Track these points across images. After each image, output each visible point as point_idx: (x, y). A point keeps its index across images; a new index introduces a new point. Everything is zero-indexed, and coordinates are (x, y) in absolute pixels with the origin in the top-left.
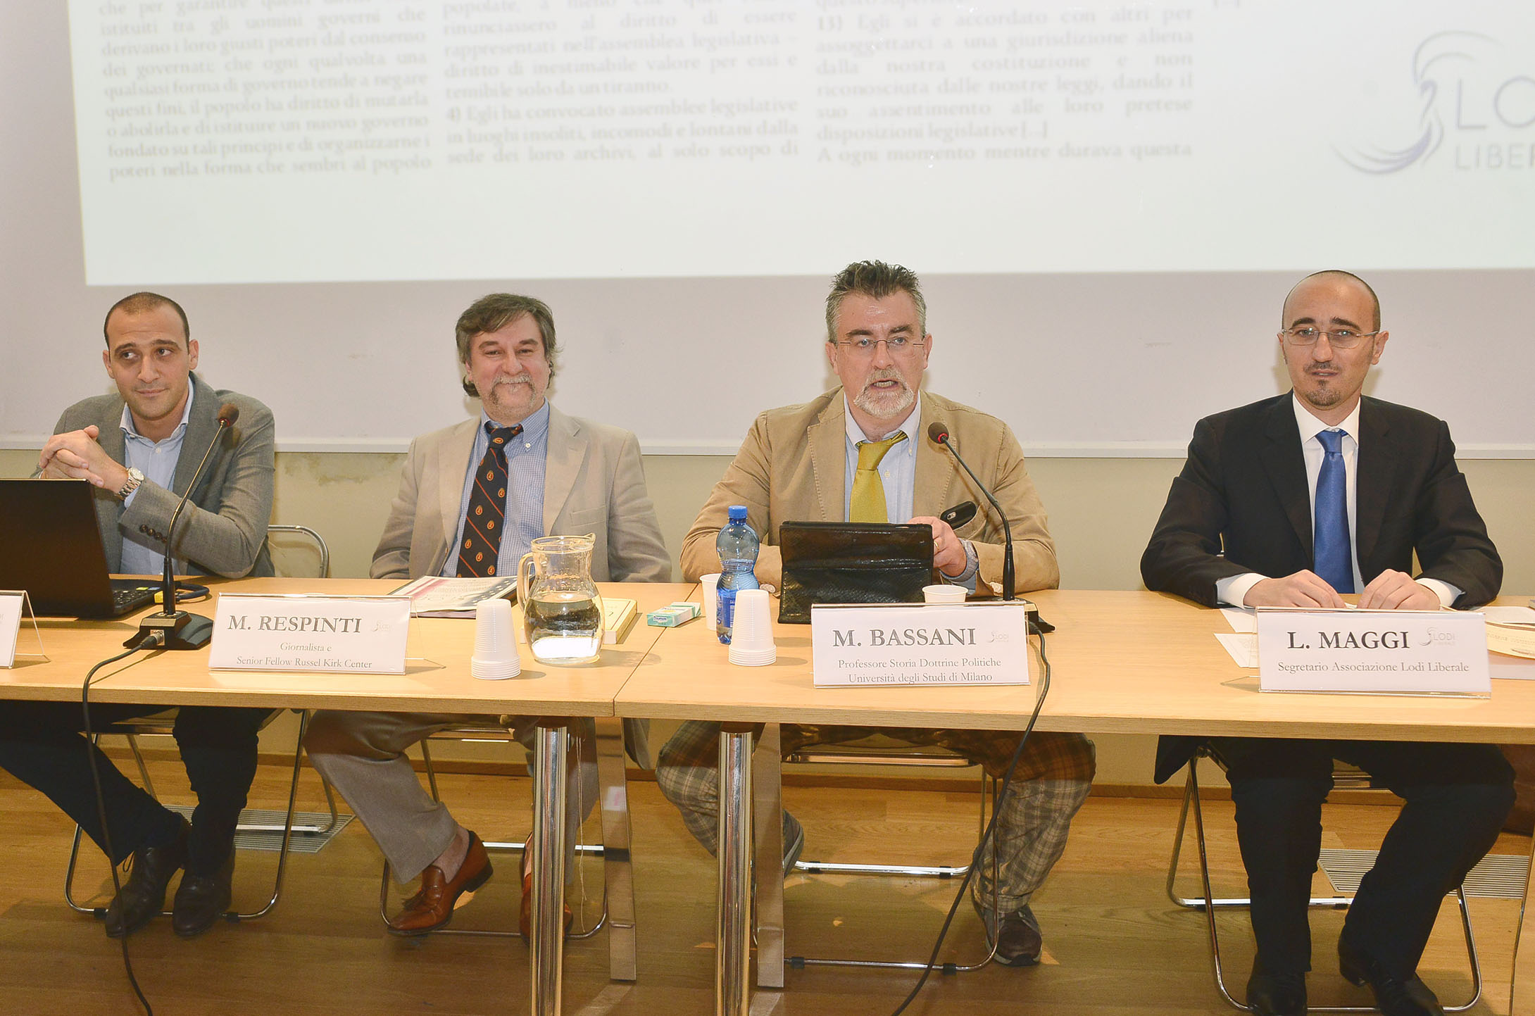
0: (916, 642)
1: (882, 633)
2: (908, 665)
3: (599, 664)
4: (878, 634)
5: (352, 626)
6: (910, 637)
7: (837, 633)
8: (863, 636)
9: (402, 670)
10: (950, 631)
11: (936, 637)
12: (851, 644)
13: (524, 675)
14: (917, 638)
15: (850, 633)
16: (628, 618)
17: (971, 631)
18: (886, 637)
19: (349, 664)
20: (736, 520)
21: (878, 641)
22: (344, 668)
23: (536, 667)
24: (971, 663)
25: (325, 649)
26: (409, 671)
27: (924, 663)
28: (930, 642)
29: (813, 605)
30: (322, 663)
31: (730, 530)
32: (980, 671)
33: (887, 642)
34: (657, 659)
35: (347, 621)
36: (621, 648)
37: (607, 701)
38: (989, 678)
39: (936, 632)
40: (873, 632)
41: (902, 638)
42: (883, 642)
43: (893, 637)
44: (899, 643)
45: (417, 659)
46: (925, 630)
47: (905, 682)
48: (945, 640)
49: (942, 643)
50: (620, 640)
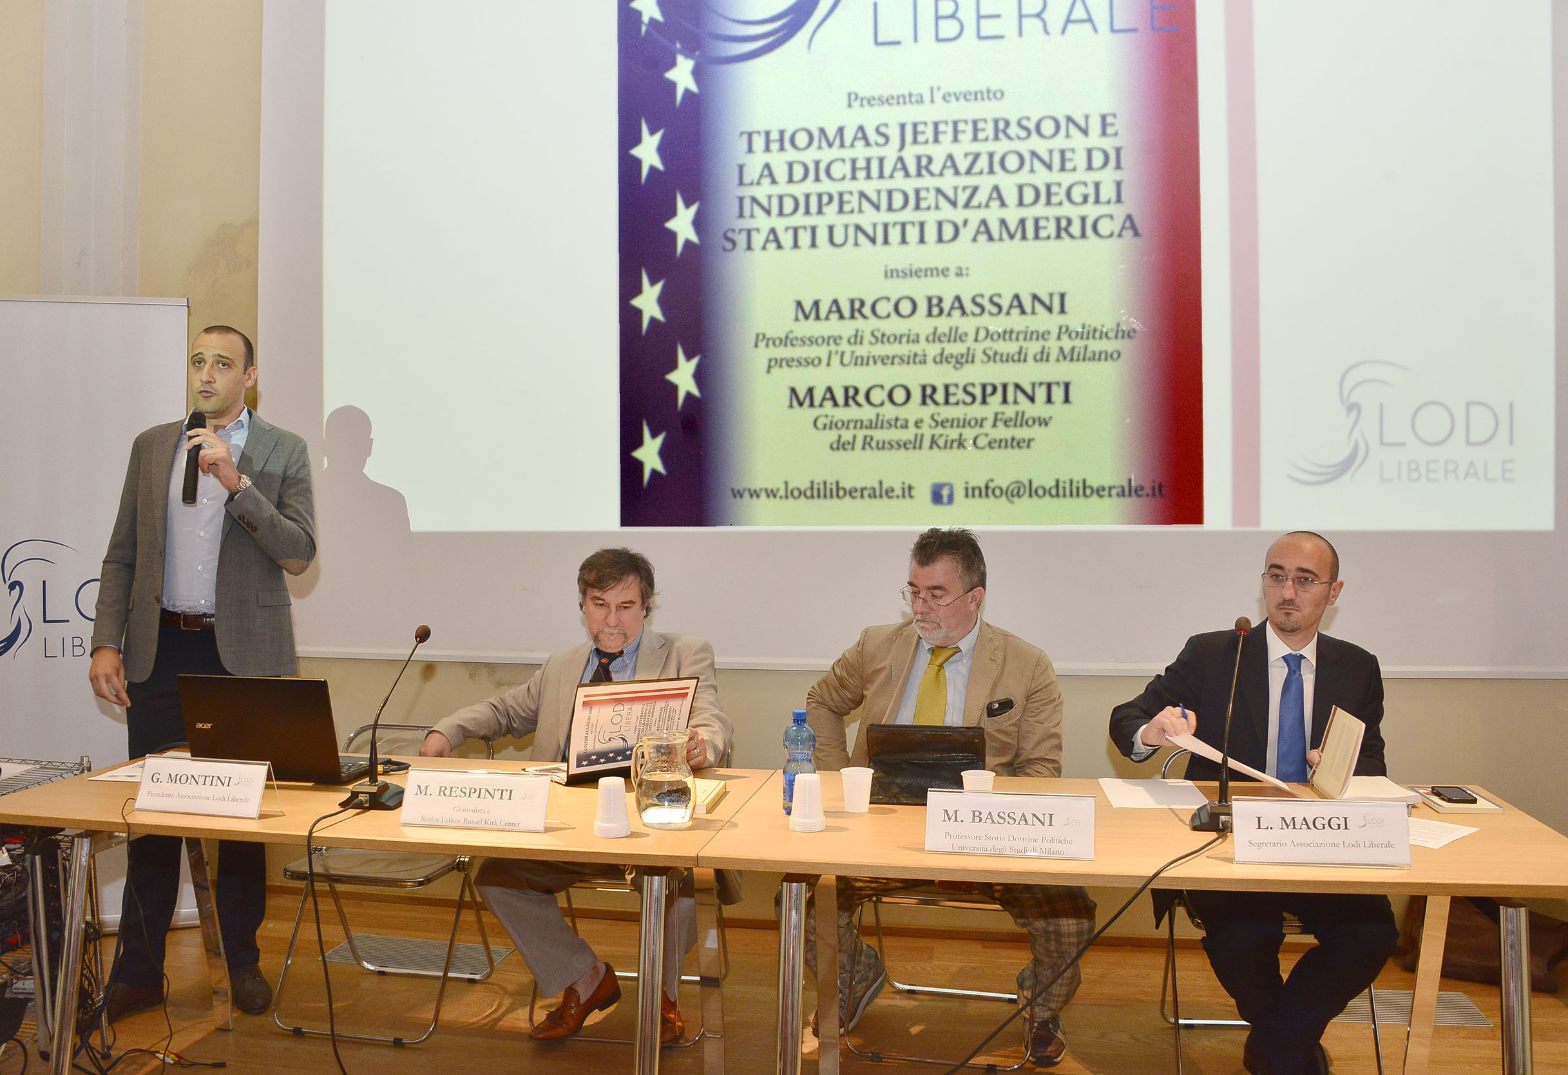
0: (1006, 822)
1: (980, 813)
2: (999, 839)
3: (690, 829)
4: (977, 814)
5: (506, 795)
6: (1002, 818)
7: (946, 811)
8: (965, 815)
9: (542, 829)
10: (1034, 815)
11: (1023, 818)
12: (956, 820)
13: (633, 835)
14: (1007, 819)
15: (956, 812)
16: (717, 795)
17: (1051, 815)
18: (984, 817)
19: (503, 823)
20: (798, 721)
21: (977, 819)
22: (499, 827)
23: (643, 830)
24: (1049, 841)
25: (486, 812)
26: (548, 830)
27: (1011, 838)
28: (1017, 822)
29: (929, 789)
30: (483, 822)
31: (794, 728)
32: (1055, 847)
33: (983, 821)
35: (502, 790)
36: (709, 817)
37: (692, 855)
38: (1062, 853)
39: (1023, 814)
40: (974, 812)
41: (996, 818)
42: (981, 820)
43: (989, 817)
44: (993, 822)
45: (554, 822)
46: (1014, 813)
47: (996, 853)
48: (1030, 822)
49: (1027, 824)
50: (709, 812)
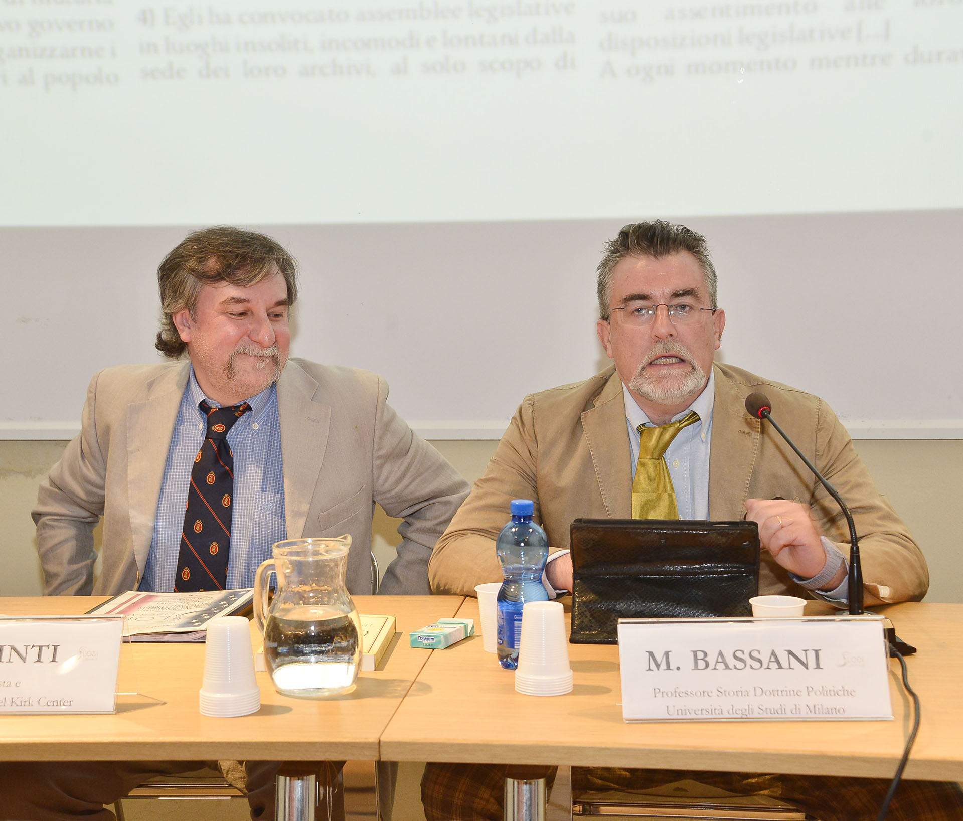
0: (748, 666)
1: (706, 654)
2: (739, 693)
3: (355, 696)
4: (700, 655)
5: (47, 653)
6: (741, 660)
7: (651, 654)
8: (682, 658)
9: (111, 708)
10: (790, 653)
11: (773, 659)
12: (668, 667)
13: (265, 710)
14: (749, 661)
15: (667, 654)
16: (386, 638)
17: (817, 652)
18: (711, 659)
21: (701, 664)
23: (280, 701)
24: (818, 693)
26: (121, 708)
27: (759, 691)
28: (765, 665)
29: (620, 620)
32: (829, 702)
33: (712, 666)
34: (427, 688)
35: (40, 647)
36: (381, 675)
37: (372, 740)
38: (841, 711)
39: (773, 654)
40: (695, 653)
41: (731, 661)
42: (707, 665)
43: (720, 660)
44: (727, 667)
45: (130, 694)
46: (759, 651)
47: (736, 716)
48: (785, 664)
49: (780, 667)
50: (380, 666)
